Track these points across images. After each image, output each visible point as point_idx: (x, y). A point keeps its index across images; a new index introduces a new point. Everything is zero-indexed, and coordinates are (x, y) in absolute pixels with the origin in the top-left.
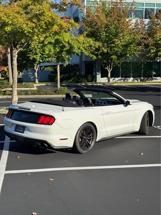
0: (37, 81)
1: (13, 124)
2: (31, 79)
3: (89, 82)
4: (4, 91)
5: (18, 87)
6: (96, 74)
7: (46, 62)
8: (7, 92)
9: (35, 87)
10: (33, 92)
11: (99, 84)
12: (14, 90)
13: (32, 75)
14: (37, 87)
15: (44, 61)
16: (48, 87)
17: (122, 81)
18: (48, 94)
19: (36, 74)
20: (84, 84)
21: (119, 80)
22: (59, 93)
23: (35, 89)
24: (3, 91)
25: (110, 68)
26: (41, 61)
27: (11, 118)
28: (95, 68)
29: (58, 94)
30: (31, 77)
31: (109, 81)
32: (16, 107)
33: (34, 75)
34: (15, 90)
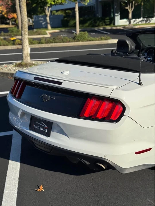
0: (49, 27)
1: (24, 113)
2: (43, 25)
3: (106, 25)
4: (14, 40)
5: (29, 35)
6: (114, 16)
7: (57, 5)
8: (16, 41)
9: (48, 34)
10: (47, 39)
11: (118, 28)
12: (23, 38)
13: (43, 21)
14: (50, 33)
15: (57, 3)
16: (62, 33)
17: (144, 22)
18: (66, 41)
19: (48, 18)
20: (101, 28)
21: (140, 21)
22: (78, 39)
23: (48, 36)
24: (12, 41)
25: (132, 7)
26: (53, 3)
27: (19, 99)
28: (113, 9)
29: (78, 41)
30: (42, 23)
31: (130, 23)
32: (28, 75)
33: (45, 20)
34: (25, 39)
